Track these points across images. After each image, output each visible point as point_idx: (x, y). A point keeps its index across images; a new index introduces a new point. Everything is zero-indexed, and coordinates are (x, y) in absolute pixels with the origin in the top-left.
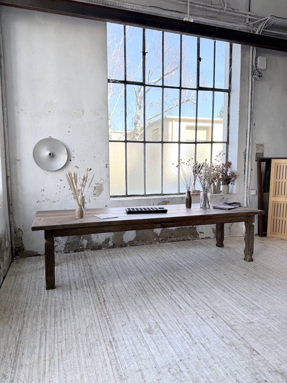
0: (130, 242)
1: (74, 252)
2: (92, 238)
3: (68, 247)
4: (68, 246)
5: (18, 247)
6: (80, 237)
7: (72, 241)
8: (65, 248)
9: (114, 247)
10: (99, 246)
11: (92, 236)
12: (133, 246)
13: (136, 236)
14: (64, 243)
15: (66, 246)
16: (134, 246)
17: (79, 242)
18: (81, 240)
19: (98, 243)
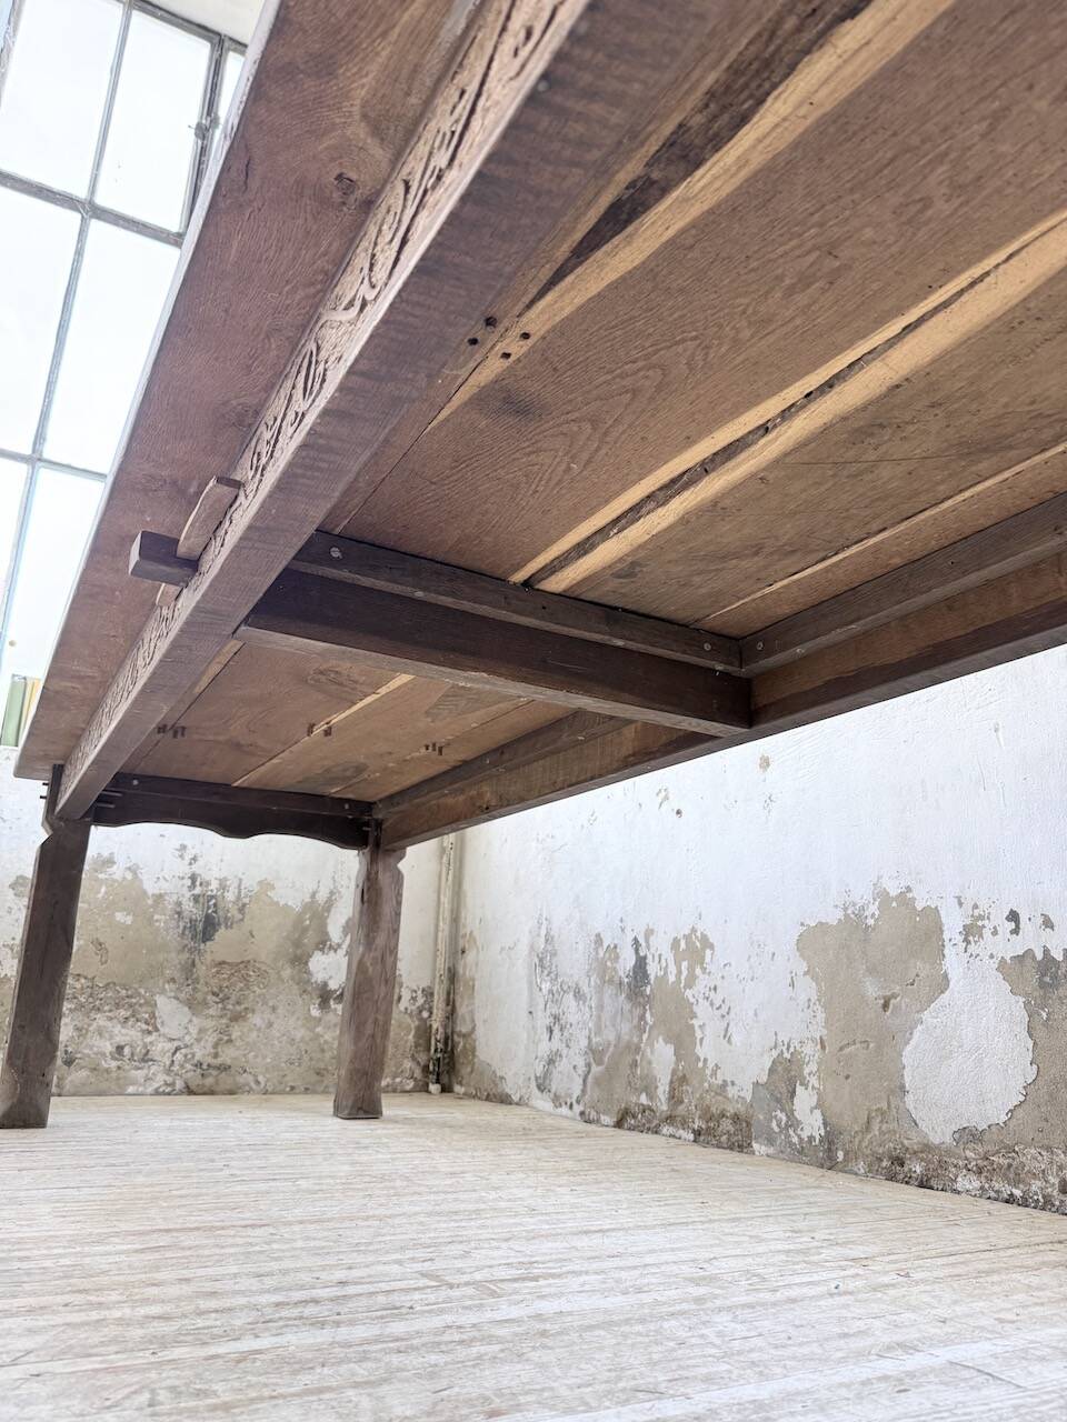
0: (968, 1135)
1: (619, 1124)
2: (699, 1034)
3: (597, 1082)
4: (595, 1069)
5: (464, 1036)
6: (642, 1017)
7: (612, 1038)
8: (585, 1081)
9: (828, 1154)
10: (736, 1118)
11: (694, 1016)
12: (1010, 1200)
13: (1031, 1073)
14: (584, 1043)
15: (588, 1065)
16: (1024, 1203)
17: (638, 1049)
18: (645, 1036)
19: (731, 1092)
